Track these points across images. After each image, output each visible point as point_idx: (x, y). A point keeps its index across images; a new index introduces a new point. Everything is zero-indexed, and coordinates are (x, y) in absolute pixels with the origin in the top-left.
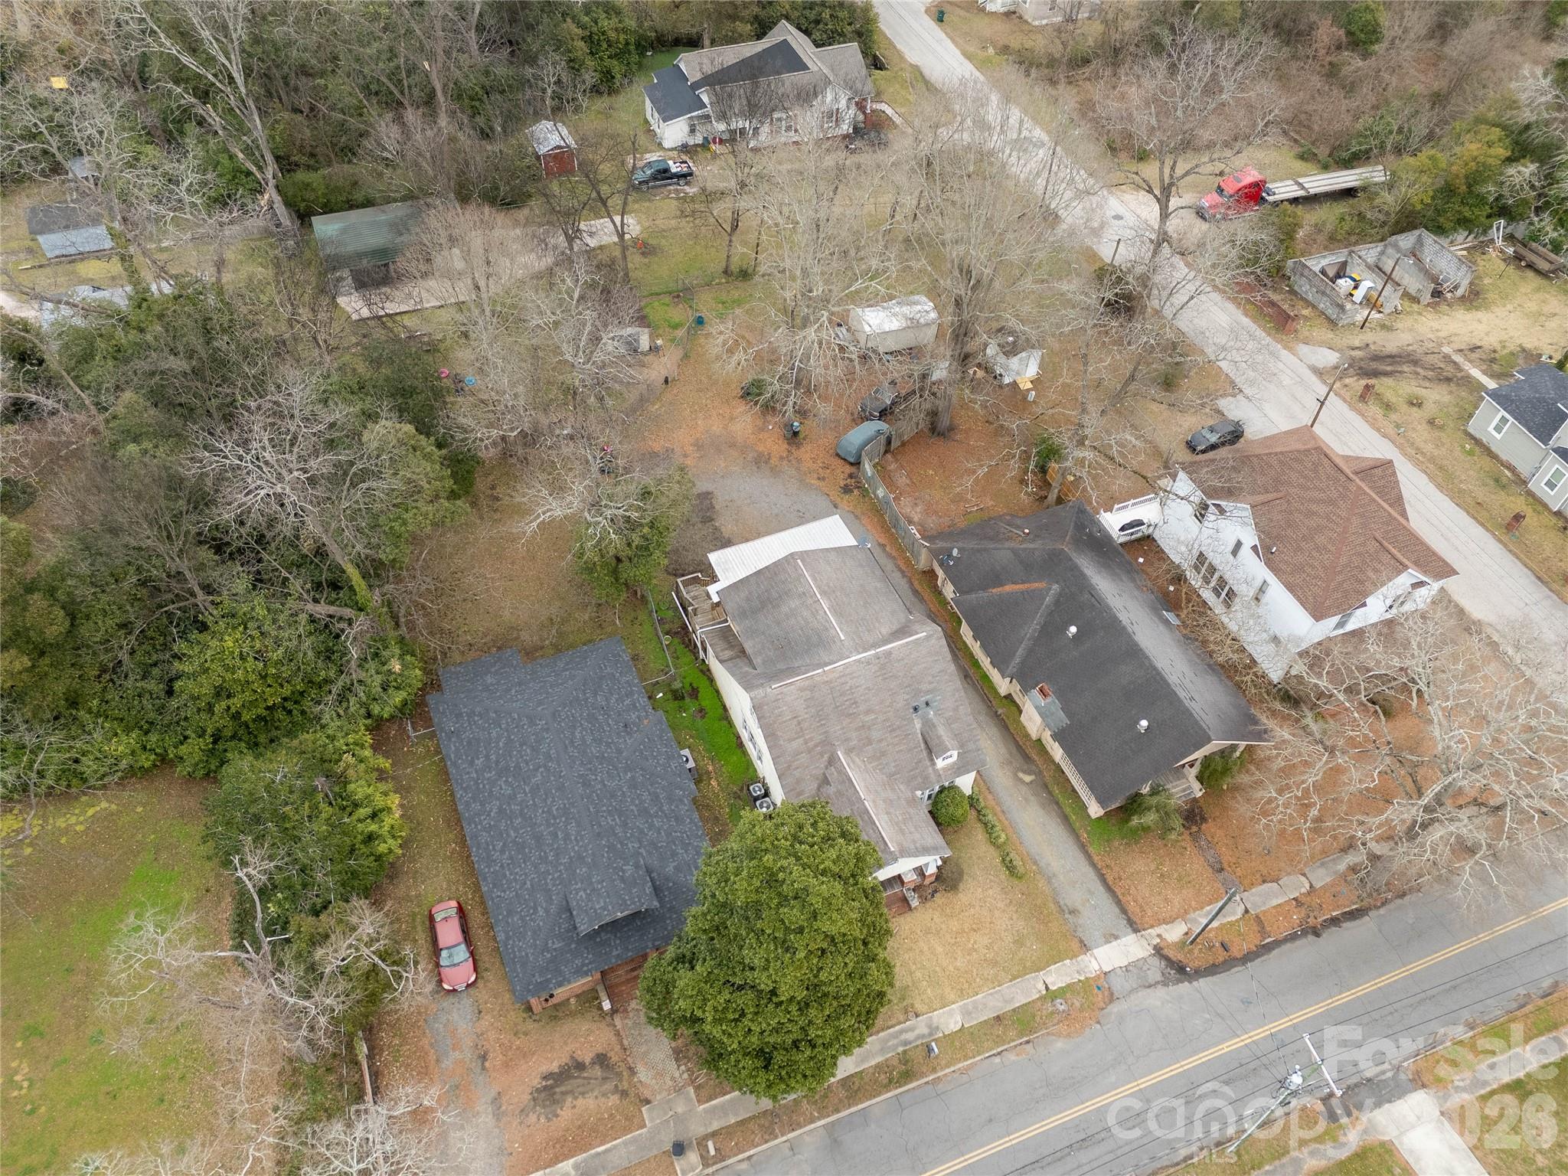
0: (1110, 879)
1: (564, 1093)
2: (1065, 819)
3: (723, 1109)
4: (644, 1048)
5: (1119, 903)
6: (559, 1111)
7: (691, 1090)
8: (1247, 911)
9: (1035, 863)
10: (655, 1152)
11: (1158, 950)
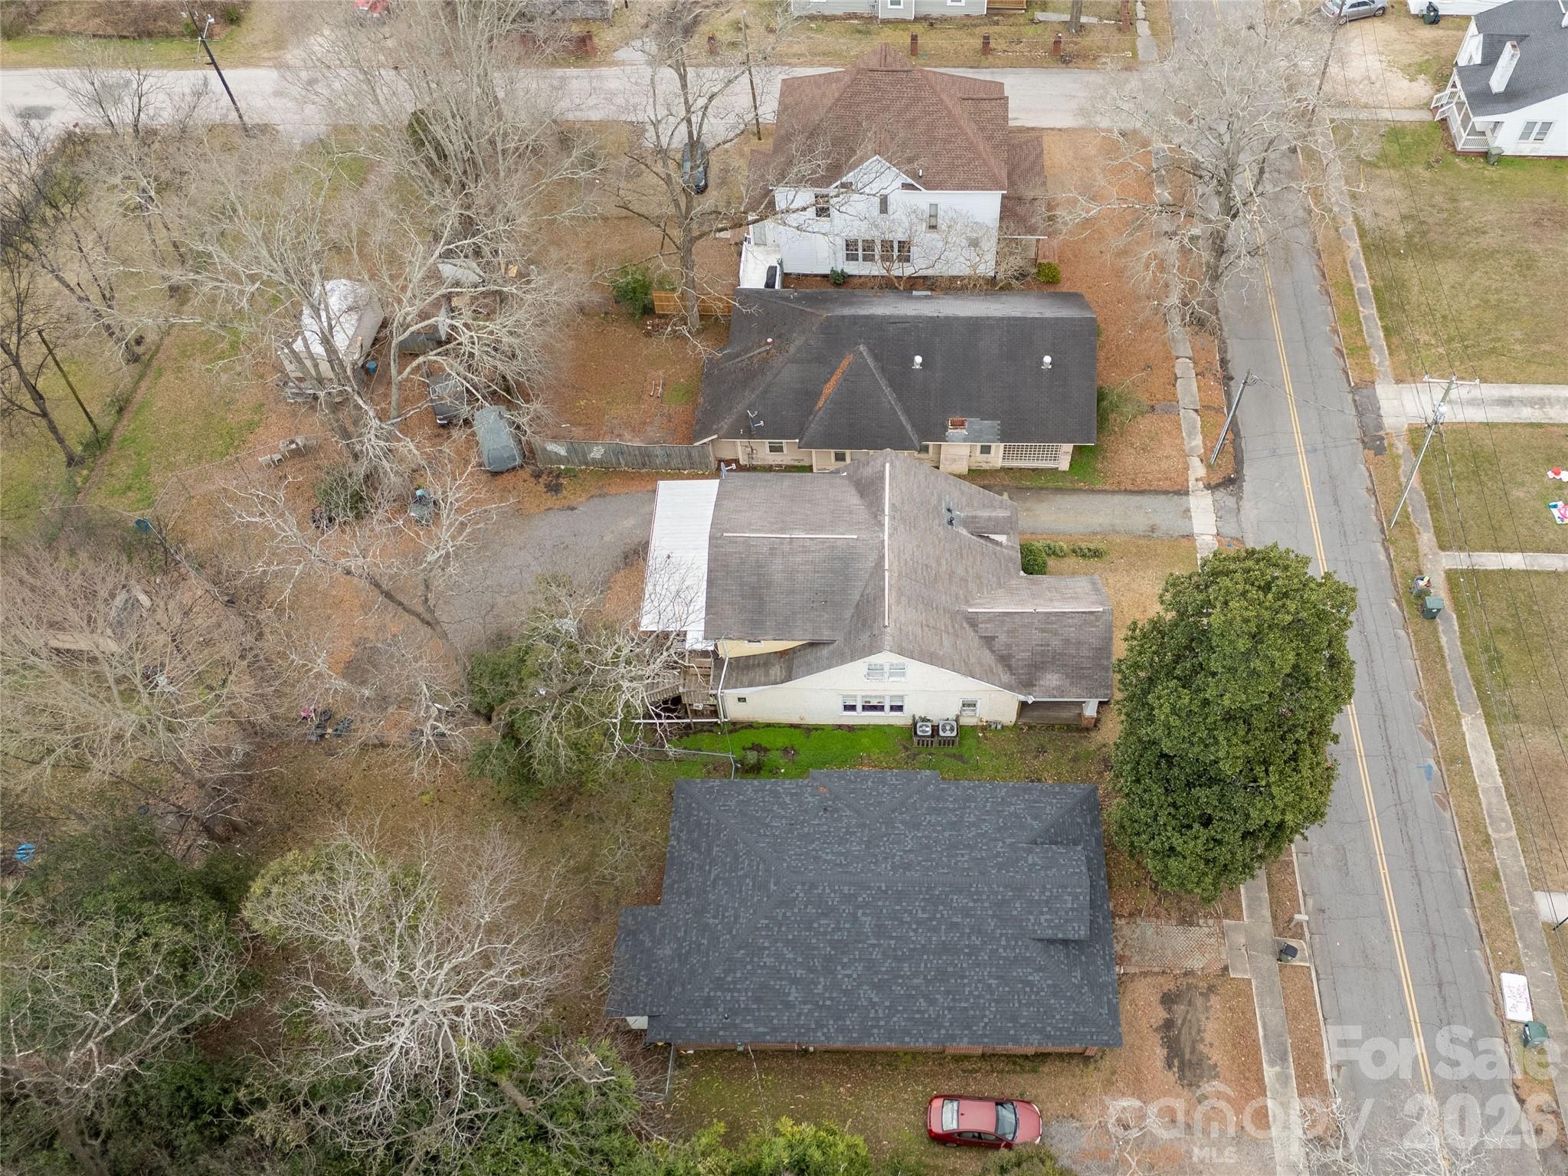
0: (1130, 487)
1: (1193, 1051)
2: (1059, 490)
3: (1253, 900)
4: (1169, 952)
5: (1157, 492)
6: (1211, 1062)
7: (1226, 922)
8: (1196, 411)
9: (1095, 534)
10: (1277, 979)
11: (1208, 487)
